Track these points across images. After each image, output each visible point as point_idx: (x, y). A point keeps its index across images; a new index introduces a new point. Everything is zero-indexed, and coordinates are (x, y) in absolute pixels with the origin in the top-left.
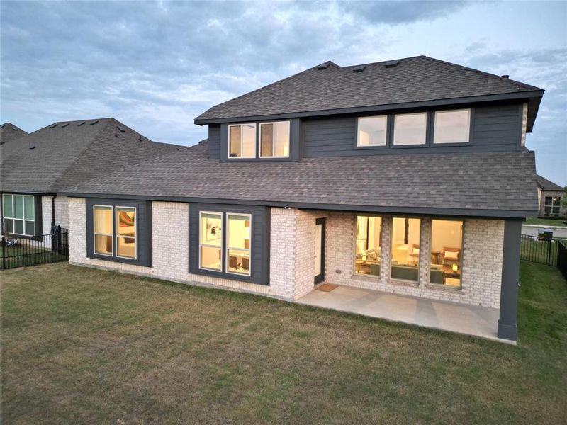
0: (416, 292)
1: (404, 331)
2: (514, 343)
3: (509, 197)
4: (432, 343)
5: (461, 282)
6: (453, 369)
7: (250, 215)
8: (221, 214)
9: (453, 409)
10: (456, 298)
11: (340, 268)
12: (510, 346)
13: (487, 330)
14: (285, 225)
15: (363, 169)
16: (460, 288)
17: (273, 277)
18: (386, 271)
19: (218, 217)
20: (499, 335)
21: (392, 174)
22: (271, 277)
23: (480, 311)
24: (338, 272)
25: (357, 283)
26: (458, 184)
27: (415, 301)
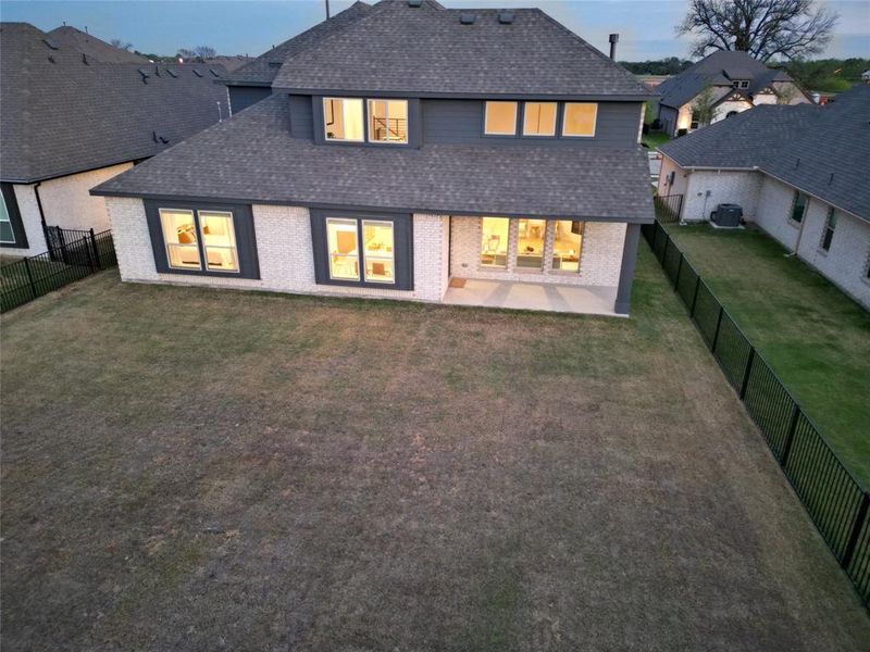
0: (539, 278)
1: (548, 318)
2: (627, 316)
3: (633, 204)
4: (573, 324)
5: (579, 267)
6: (595, 343)
7: (392, 223)
8: (355, 221)
9: (607, 369)
10: (575, 280)
11: (466, 262)
12: (625, 319)
13: (606, 308)
14: (429, 232)
15: (498, 165)
16: (579, 272)
17: (417, 283)
18: (512, 261)
19: (354, 223)
20: (617, 312)
21: (530, 174)
22: (415, 283)
23: (595, 290)
24: (464, 265)
25: (484, 275)
26: (592, 189)
27: (541, 288)
